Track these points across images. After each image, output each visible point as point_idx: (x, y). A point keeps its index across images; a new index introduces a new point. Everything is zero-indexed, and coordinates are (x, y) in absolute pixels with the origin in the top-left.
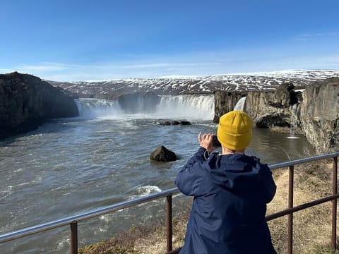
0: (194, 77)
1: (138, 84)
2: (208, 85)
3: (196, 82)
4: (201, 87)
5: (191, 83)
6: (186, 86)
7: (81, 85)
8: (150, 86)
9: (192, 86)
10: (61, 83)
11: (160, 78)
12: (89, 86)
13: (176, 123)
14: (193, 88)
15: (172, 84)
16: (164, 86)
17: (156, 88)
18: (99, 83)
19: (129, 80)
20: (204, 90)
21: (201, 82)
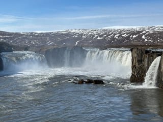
0: (136, 28)
1: (82, 35)
2: (150, 35)
3: (138, 32)
4: (143, 37)
5: (134, 33)
6: (129, 37)
7: (30, 35)
8: (94, 36)
9: (134, 36)
10: (13, 33)
11: (104, 28)
12: (38, 36)
13: (90, 82)
14: (135, 39)
15: (115, 35)
16: (107, 36)
17: (99, 38)
18: (47, 34)
19: (74, 31)
20: (146, 40)
21: (144, 32)
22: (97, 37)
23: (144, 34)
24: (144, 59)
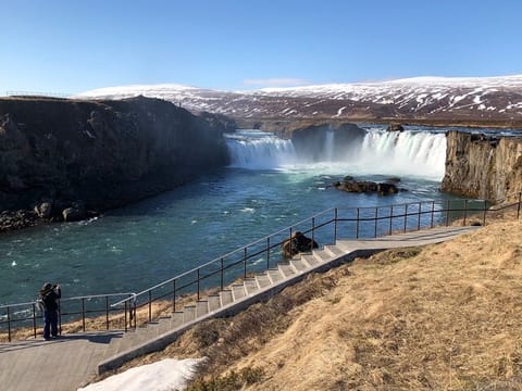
0: (464, 82)
2: (492, 97)
4: (477, 100)
5: (457, 92)
6: (446, 99)
8: (374, 98)
9: (458, 99)
14: (459, 104)
15: (418, 94)
16: (401, 98)
17: (384, 102)
20: (482, 107)
21: (477, 90)
22: (381, 99)
23: (479, 93)
24: (468, 150)
